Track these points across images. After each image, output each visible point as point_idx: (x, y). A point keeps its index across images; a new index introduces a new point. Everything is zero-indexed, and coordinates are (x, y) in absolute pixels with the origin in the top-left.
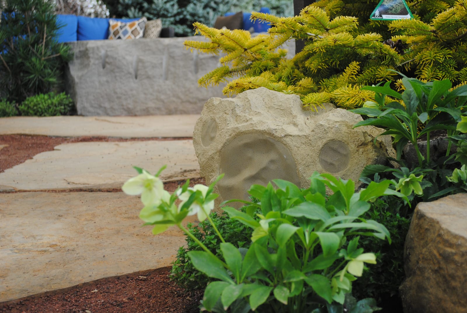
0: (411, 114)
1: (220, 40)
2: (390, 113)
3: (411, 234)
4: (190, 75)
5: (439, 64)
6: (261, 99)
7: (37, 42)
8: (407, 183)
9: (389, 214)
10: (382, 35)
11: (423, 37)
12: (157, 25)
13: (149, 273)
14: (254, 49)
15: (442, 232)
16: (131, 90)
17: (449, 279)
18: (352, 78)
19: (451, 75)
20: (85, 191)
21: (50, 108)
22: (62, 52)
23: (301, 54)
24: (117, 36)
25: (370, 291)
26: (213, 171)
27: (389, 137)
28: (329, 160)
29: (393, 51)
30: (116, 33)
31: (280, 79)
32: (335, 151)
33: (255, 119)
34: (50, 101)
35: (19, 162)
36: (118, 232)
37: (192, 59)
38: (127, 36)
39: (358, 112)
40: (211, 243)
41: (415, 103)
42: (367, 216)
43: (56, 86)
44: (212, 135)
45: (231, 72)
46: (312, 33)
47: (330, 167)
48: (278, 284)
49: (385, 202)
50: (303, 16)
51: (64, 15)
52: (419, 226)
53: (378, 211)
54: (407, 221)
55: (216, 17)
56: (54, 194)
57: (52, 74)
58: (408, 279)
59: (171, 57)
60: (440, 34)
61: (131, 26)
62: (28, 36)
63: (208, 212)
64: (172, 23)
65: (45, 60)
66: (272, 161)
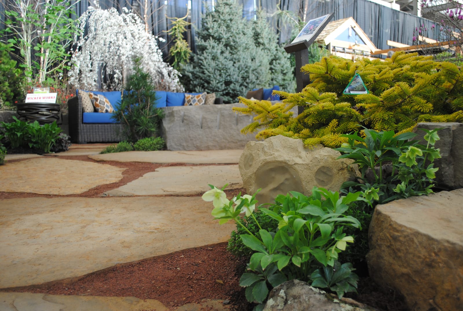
0: (370, 151)
1: (253, 107)
2: (359, 151)
3: (373, 223)
4: (234, 126)
5: (385, 120)
6: (279, 142)
7: (144, 107)
8: (370, 193)
9: (359, 211)
10: (351, 103)
11: (375, 104)
12: (213, 97)
13: (213, 246)
14: (274, 112)
15: (392, 223)
16: (199, 135)
17: (397, 251)
18: (334, 129)
19: (392, 127)
20: (174, 196)
21: (151, 146)
22: (158, 113)
23: (302, 115)
24: (190, 103)
25: (348, 258)
26: (251, 185)
27: (356, 165)
28: (321, 179)
29: (357, 113)
30: (189, 101)
31: (289, 130)
32: (325, 173)
33: (276, 154)
34: (151, 142)
35: (135, 178)
36: (194, 221)
37: (234, 117)
38: (195, 103)
39: (338, 150)
40: (251, 229)
41: (373, 145)
42: (346, 213)
43: (155, 133)
44: (251, 163)
45: (260, 125)
46: (308, 102)
47: (322, 183)
48: (294, 254)
49: (356, 204)
50: (303, 92)
51: (159, 91)
52: (378, 219)
53: (352, 210)
54: (370, 216)
55: (247, 91)
56: (156, 198)
57: (153, 126)
58: (371, 251)
59: (222, 116)
60: (385, 103)
61: (198, 97)
62: (139, 104)
63: (252, 211)
64: (221, 95)
65: (149, 118)
66: (287, 179)
